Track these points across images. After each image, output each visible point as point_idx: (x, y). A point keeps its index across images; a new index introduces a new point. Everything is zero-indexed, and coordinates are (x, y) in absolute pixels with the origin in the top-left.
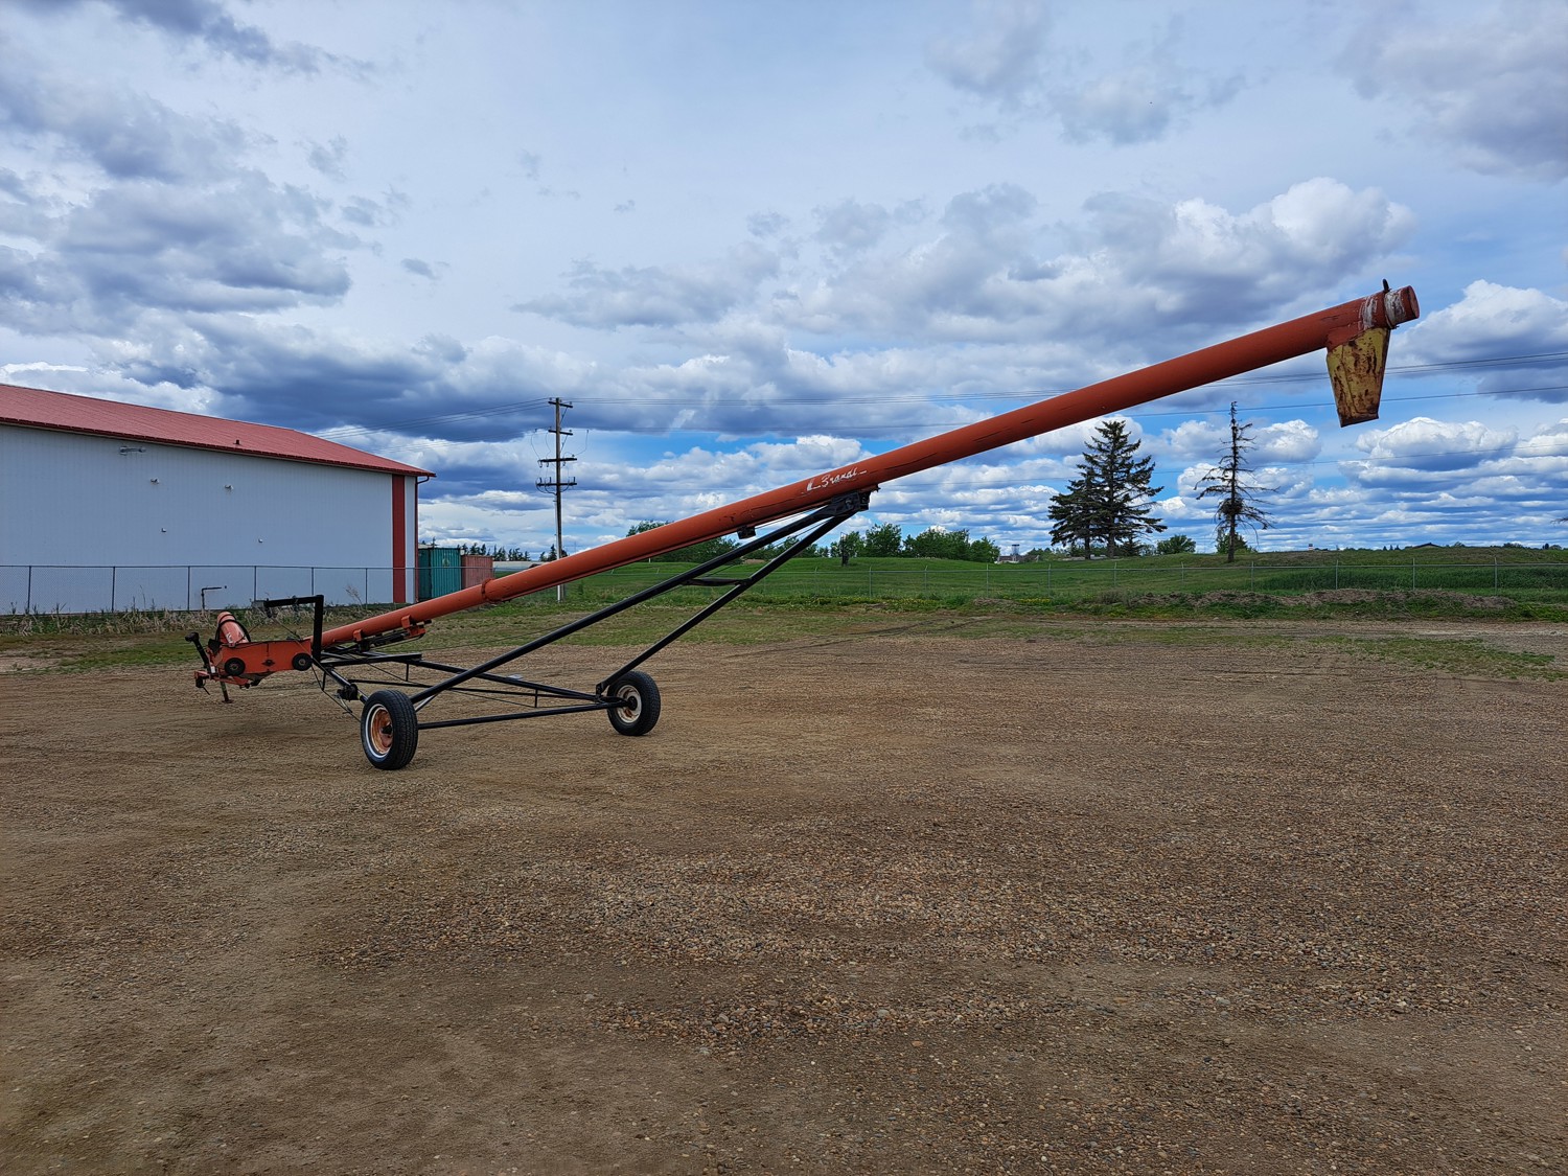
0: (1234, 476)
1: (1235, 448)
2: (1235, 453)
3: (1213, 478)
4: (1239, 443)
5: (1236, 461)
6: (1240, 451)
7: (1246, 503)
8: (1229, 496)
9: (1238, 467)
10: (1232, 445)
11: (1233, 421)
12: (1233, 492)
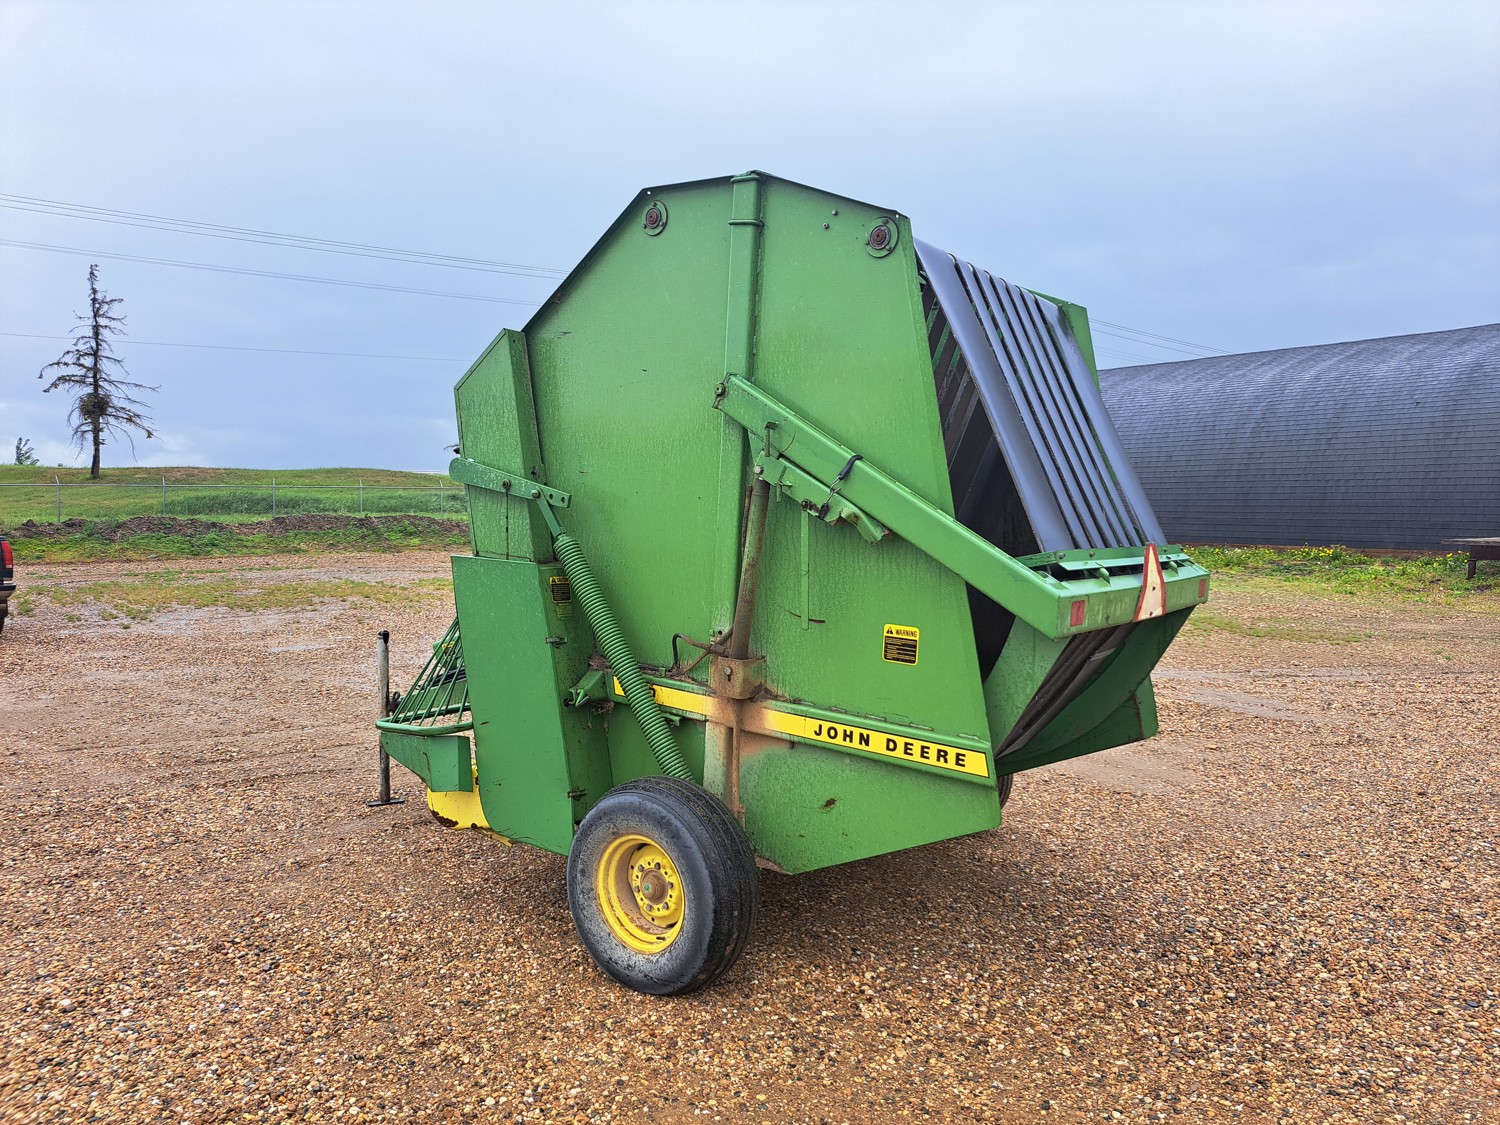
0: (95, 364)
1: (96, 328)
2: (96, 334)
3: (66, 364)
4: (102, 321)
5: (98, 344)
6: (105, 334)
7: (115, 402)
8: (90, 390)
9: (99, 353)
10: (91, 322)
11: (95, 291)
12: (96, 385)
